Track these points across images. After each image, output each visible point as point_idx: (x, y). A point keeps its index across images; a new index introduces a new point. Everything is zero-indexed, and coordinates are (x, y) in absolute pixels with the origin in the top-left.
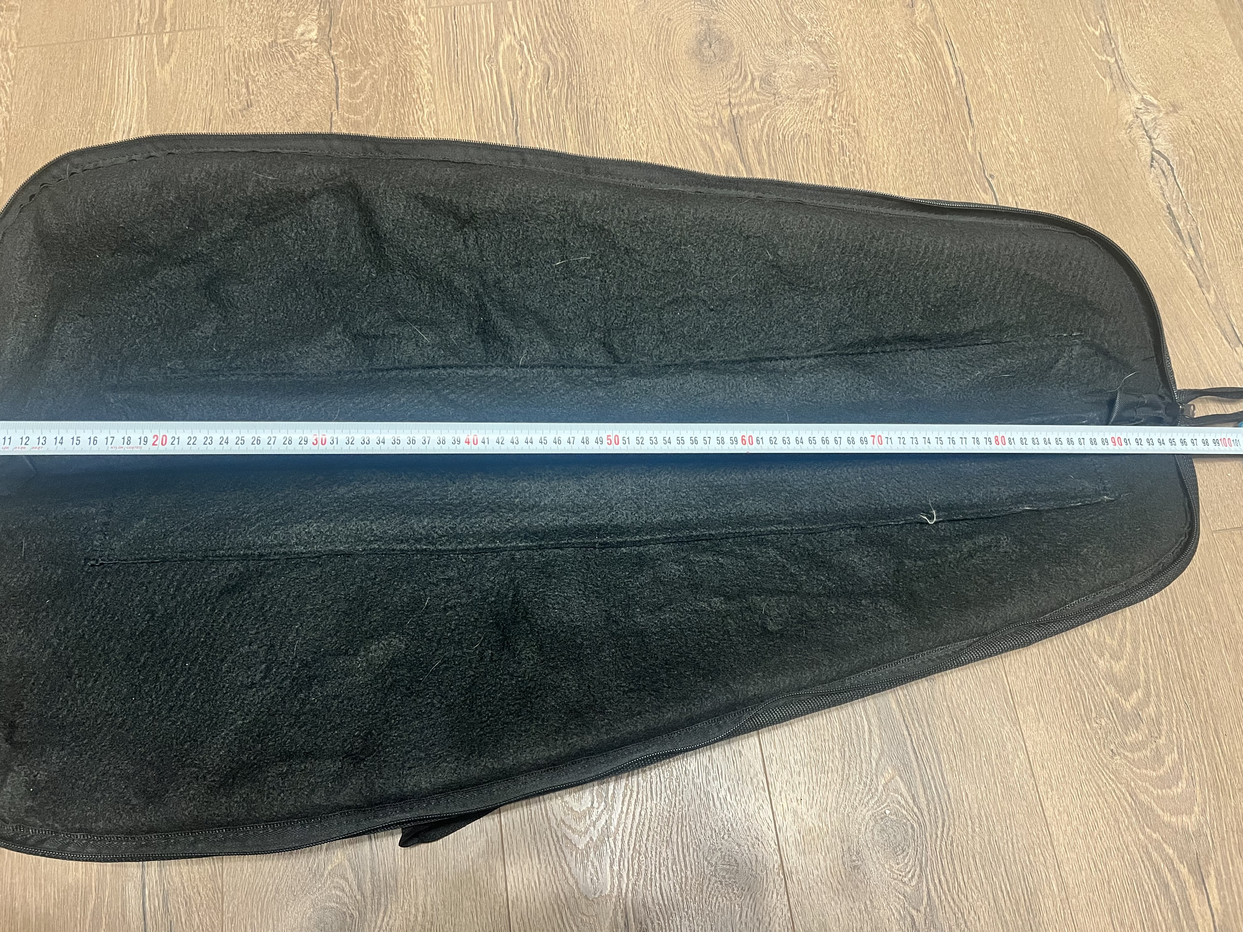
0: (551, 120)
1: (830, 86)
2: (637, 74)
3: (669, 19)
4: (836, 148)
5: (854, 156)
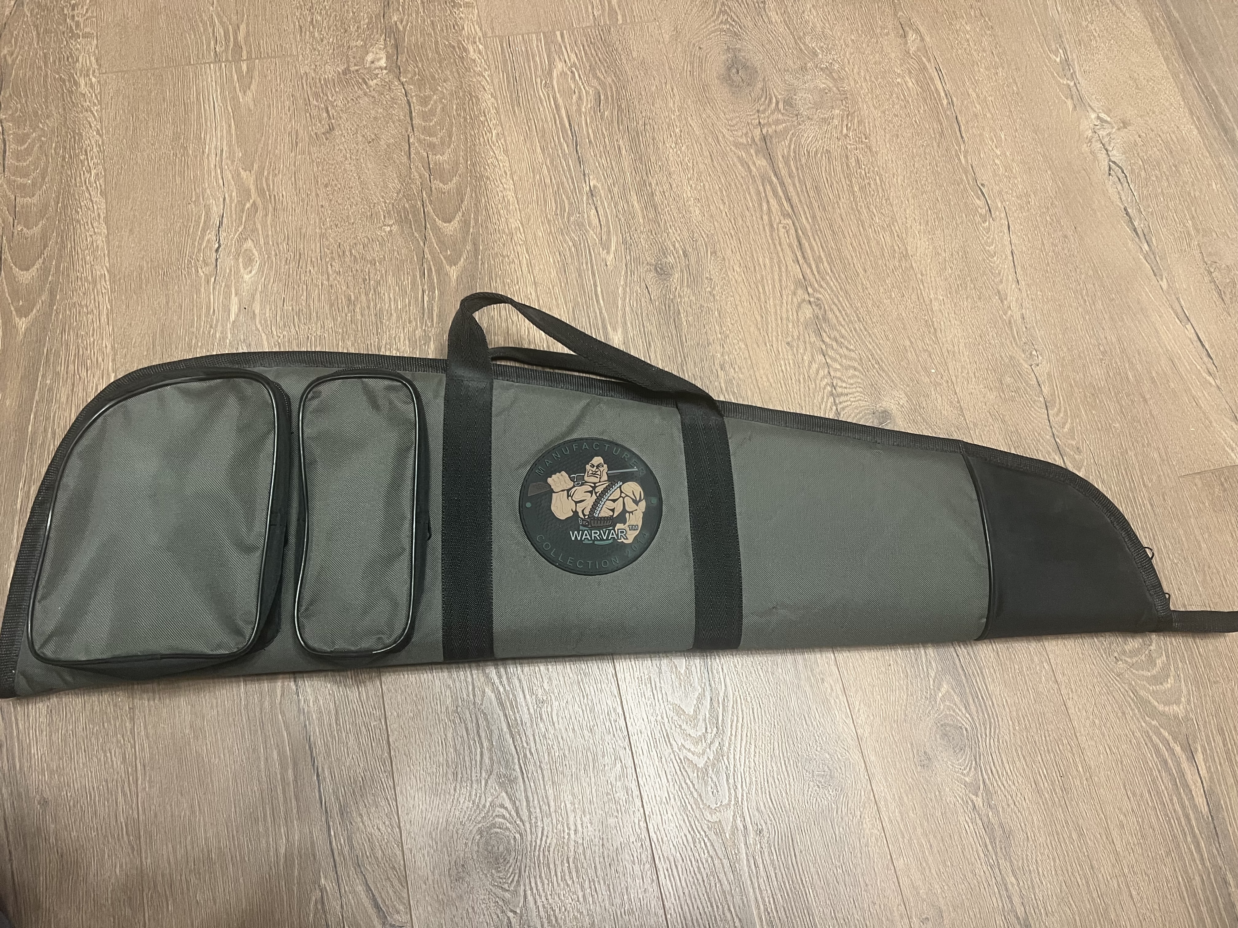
0: (607, 140)
1: (843, 107)
2: (677, 97)
3: (700, 48)
4: (852, 161)
5: (869, 169)
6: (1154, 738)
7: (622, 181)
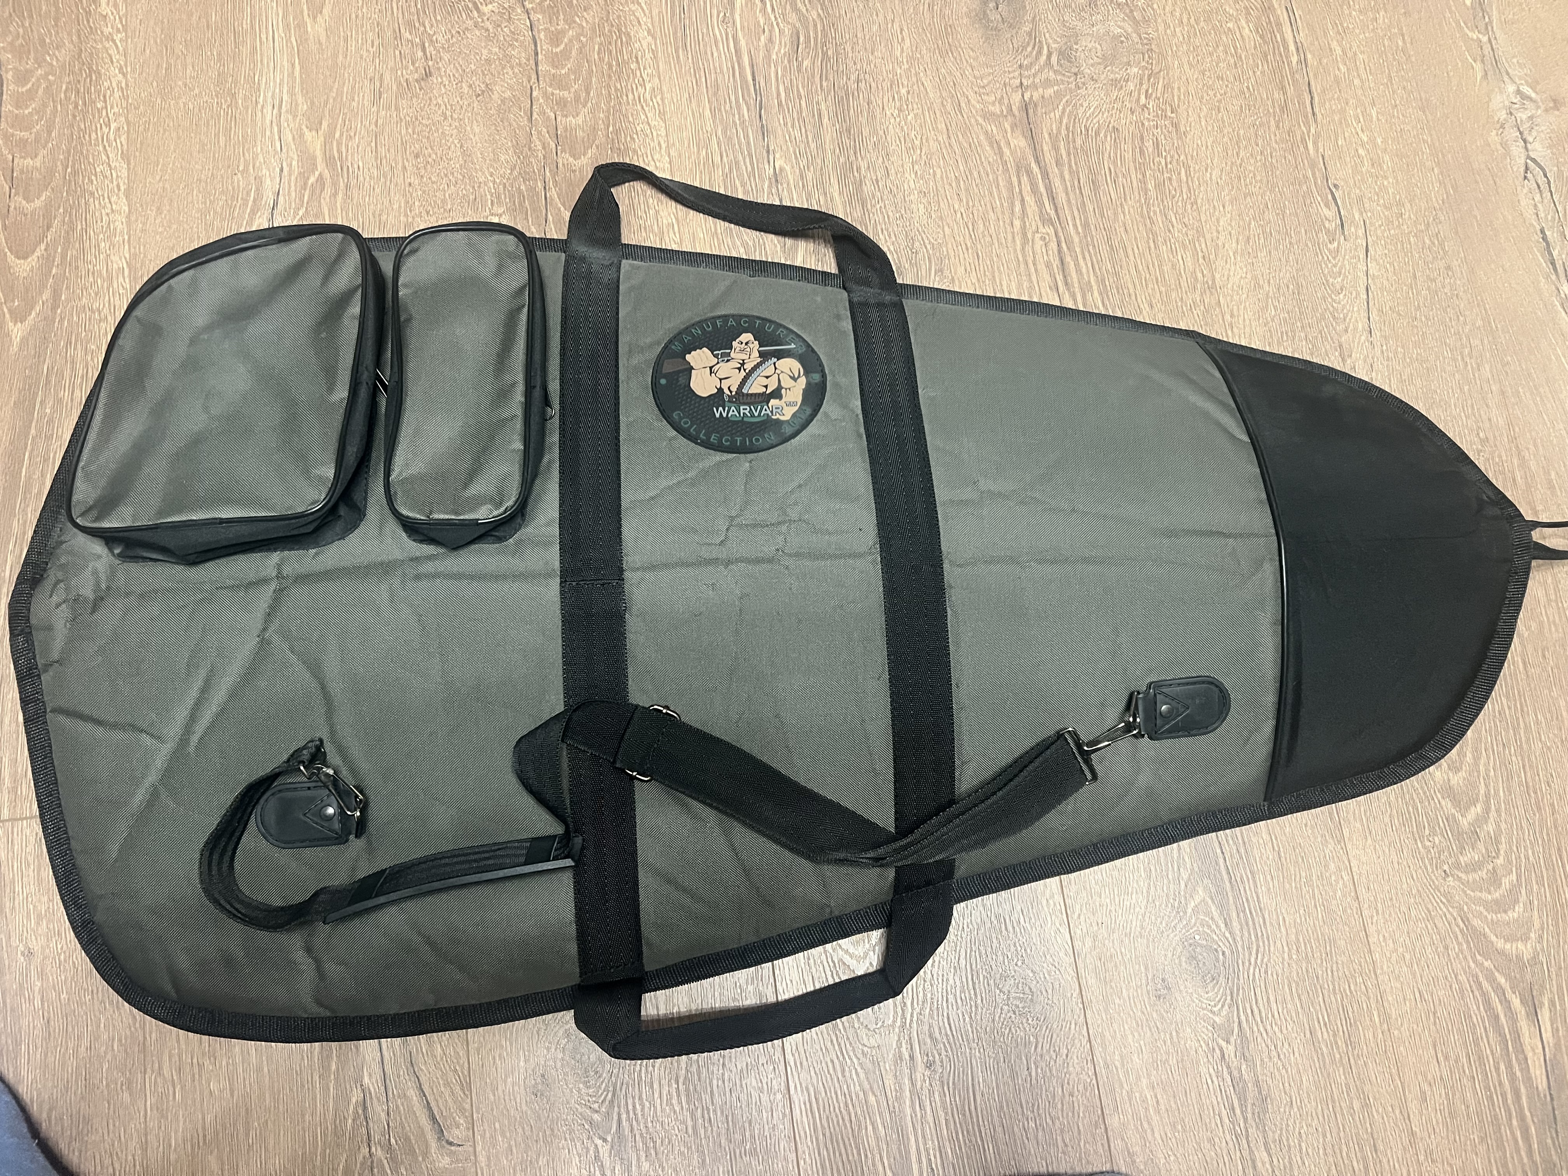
0: (803, 103)
1: (1143, 64)
2: (907, 41)
4: (1149, 144)
5: (1172, 157)
6: (1485, 985)
7: (819, 161)
